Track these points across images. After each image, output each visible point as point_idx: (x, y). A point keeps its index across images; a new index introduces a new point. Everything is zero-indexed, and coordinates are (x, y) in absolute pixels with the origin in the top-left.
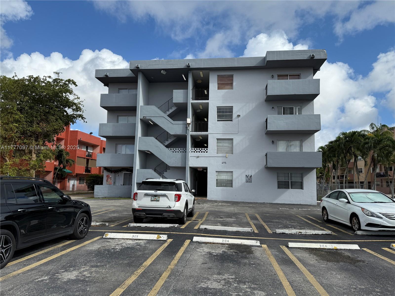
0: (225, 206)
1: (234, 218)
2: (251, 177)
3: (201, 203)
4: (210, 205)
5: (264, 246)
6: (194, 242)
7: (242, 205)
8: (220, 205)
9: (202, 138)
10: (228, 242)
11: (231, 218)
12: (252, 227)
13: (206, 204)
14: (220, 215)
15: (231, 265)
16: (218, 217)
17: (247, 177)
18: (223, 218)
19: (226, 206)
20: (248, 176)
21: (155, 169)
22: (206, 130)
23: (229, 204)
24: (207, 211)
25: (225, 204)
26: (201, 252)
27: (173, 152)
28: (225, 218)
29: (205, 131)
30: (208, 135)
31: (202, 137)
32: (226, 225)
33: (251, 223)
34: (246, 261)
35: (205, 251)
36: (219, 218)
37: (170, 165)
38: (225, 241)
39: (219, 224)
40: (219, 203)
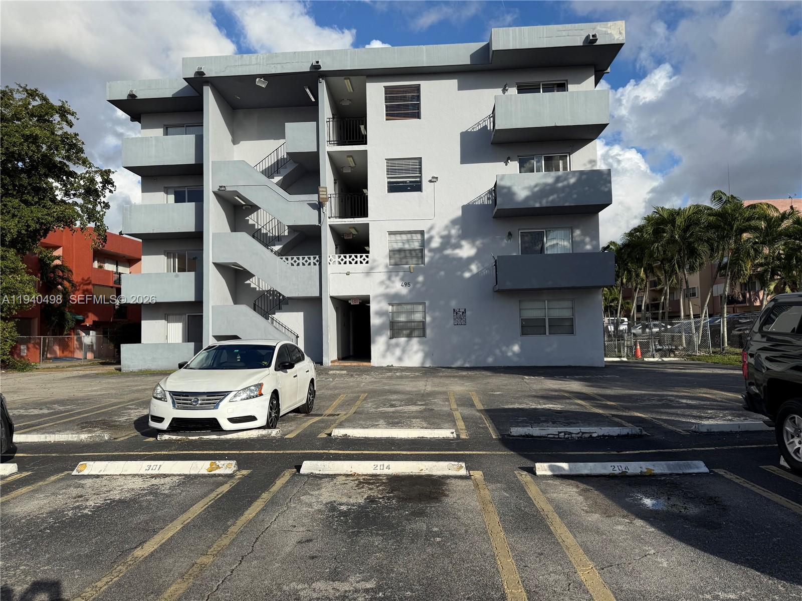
0: (407, 377)
1: (422, 405)
2: (464, 314)
3: (356, 375)
4: (375, 378)
5: (478, 474)
6: (304, 475)
7: (444, 374)
8: (398, 377)
9: (356, 233)
10: (389, 469)
11: (415, 404)
12: (456, 424)
13: (367, 376)
14: (391, 400)
15: (377, 541)
16: (385, 405)
17: (457, 313)
18: (397, 406)
19: (412, 377)
20: (458, 310)
21: (255, 305)
22: (365, 214)
23: (417, 374)
24: (364, 392)
25: (408, 374)
26: (310, 505)
27: (292, 265)
28: (400, 406)
29: (361, 215)
30: (368, 224)
31: (355, 230)
32: (398, 423)
33: (457, 415)
34: (420, 525)
35: (322, 498)
36: (388, 407)
37: (287, 294)
38: (382, 468)
39: (381, 422)
40: (396, 372)
